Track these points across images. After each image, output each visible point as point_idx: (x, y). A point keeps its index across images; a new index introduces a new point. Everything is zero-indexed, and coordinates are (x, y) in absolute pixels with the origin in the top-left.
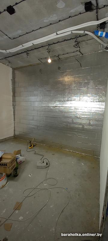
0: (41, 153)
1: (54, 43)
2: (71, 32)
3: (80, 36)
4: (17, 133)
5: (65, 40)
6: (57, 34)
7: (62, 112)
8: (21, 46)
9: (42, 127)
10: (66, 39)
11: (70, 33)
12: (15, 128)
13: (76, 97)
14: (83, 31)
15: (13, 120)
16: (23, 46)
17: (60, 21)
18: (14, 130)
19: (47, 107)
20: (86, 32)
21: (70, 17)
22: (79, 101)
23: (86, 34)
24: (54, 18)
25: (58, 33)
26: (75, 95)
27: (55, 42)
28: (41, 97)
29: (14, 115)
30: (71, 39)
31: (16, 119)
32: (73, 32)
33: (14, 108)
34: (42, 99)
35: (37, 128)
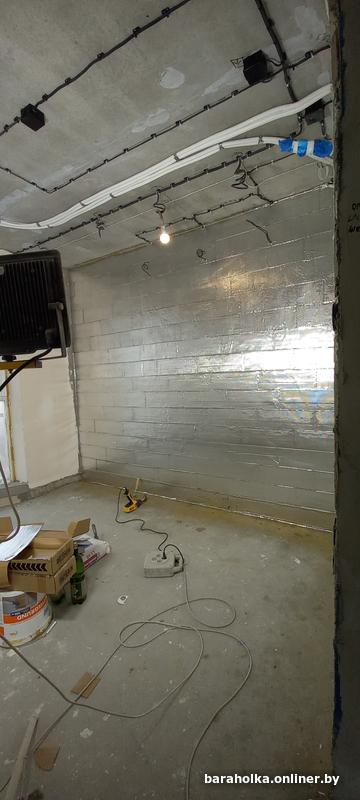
0: (161, 527)
1: (174, 185)
2: (218, 146)
3: (250, 153)
4: (88, 464)
5: (205, 171)
6: (178, 160)
7: (220, 389)
8: (79, 206)
9: (161, 440)
10: (209, 167)
11: (216, 149)
12: (83, 450)
13: (259, 337)
14: (258, 138)
15: (75, 423)
16: (84, 206)
17: (177, 123)
18: (80, 456)
19: (174, 377)
20: (267, 140)
21: (206, 108)
22: (274, 350)
23: (267, 145)
24: (160, 118)
25: (180, 155)
26: (257, 331)
27: (176, 182)
28: (154, 346)
29: (77, 408)
30: (224, 164)
31: (82, 422)
32: (226, 145)
33: (75, 387)
34: (157, 352)
35: (148, 447)
